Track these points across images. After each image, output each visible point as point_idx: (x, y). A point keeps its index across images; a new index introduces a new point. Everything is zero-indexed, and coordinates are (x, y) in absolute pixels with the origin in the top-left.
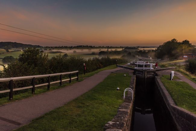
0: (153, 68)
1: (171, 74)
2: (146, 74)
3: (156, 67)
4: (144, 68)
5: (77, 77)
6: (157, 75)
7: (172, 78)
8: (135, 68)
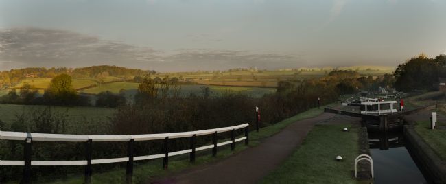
0: (395, 111)
1: (431, 118)
2: (386, 122)
3: (402, 108)
4: (380, 112)
5: (245, 138)
6: (405, 122)
7: (434, 125)
8: (362, 112)
